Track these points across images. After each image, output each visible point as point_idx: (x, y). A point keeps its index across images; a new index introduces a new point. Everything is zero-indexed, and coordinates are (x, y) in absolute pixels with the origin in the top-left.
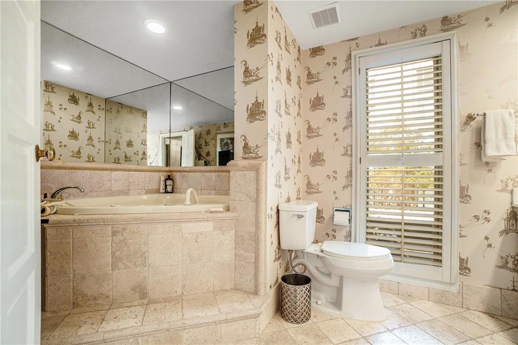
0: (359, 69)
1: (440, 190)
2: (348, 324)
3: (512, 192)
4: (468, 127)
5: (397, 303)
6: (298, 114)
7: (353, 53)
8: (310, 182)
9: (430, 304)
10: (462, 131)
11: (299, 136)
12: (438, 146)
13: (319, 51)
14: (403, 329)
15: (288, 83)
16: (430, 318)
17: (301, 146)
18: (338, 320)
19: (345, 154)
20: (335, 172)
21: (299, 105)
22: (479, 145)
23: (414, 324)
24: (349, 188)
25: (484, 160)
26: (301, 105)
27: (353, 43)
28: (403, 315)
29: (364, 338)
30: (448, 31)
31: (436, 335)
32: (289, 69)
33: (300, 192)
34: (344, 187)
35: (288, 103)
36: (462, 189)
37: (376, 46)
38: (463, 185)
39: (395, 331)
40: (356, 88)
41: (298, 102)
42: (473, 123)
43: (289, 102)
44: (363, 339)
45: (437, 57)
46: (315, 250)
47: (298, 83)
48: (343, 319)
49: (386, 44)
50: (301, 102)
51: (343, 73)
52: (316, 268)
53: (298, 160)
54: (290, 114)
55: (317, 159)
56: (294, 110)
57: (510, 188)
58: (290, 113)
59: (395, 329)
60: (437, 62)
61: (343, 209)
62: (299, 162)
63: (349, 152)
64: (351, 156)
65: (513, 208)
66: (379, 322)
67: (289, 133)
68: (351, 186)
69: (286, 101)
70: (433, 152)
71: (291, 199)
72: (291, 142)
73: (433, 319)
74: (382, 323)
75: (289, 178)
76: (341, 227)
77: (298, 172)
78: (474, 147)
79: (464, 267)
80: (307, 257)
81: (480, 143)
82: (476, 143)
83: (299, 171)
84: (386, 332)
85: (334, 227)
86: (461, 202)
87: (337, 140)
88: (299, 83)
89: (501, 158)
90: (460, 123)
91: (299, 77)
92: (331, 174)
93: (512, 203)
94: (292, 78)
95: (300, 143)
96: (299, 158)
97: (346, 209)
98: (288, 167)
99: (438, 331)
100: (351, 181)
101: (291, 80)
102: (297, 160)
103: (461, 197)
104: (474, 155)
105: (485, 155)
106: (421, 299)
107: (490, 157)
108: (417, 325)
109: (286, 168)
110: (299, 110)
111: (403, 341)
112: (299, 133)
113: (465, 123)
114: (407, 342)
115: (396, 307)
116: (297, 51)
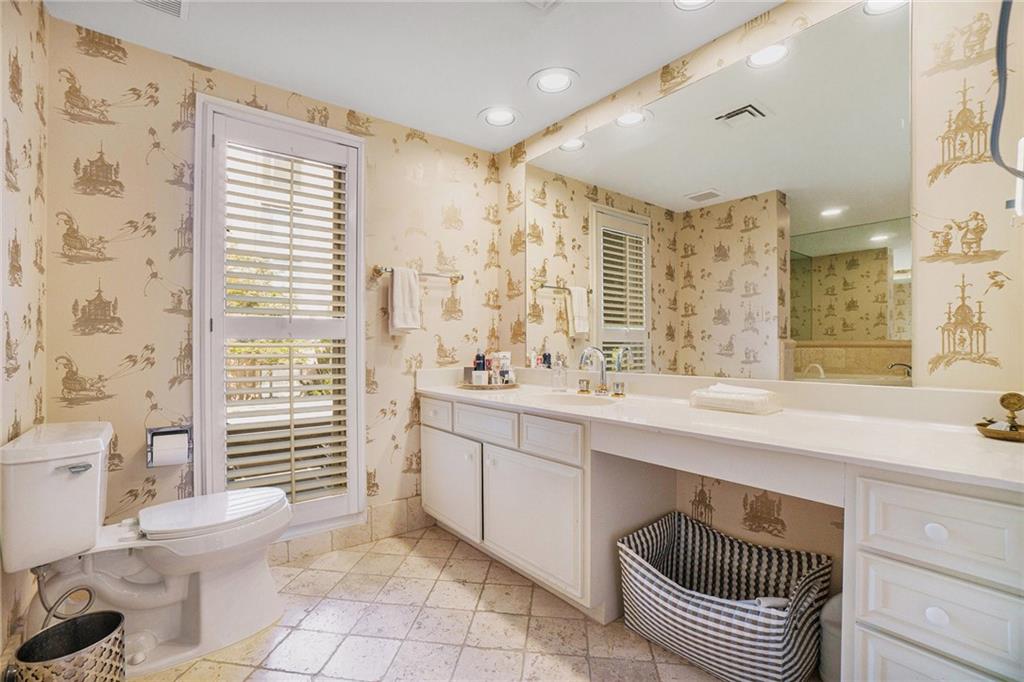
0: (213, 136)
1: (340, 377)
2: (219, 662)
3: (415, 375)
4: (375, 284)
5: (292, 578)
6: (38, 191)
7: (200, 98)
8: (76, 373)
9: (335, 554)
10: (368, 289)
11: (39, 252)
12: (339, 308)
13: (110, 49)
14: (313, 614)
15: (14, 99)
16: (341, 577)
17: (43, 278)
18: (196, 669)
19: (175, 310)
20: (149, 348)
21: (39, 166)
22: (386, 312)
23: (325, 597)
24: (186, 383)
25: (391, 334)
26: (45, 166)
27: (202, 75)
28: (306, 592)
29: (259, 667)
30: (355, 134)
31: (356, 596)
32: (16, 58)
33: (41, 402)
34: (173, 382)
35: (14, 157)
36: (369, 373)
37: (248, 104)
38: (369, 368)
39: (304, 623)
40: (203, 172)
41: (37, 158)
42: (379, 280)
43: (17, 153)
44: (258, 671)
45: (340, 167)
46: (120, 540)
47: (37, 104)
48: (204, 660)
49: (266, 110)
50: (44, 159)
51: (174, 131)
52: (123, 580)
53: (36, 317)
54: (17, 190)
55: (97, 316)
56: (26, 176)
57: (413, 370)
58: (19, 185)
59: (301, 621)
60: (339, 175)
61: (173, 429)
62: (39, 320)
63: (184, 306)
64: (190, 313)
65: (416, 394)
66: (274, 625)
67: (15, 241)
68: (191, 377)
69: (8, 149)
70: (331, 318)
71: (23, 427)
72: (19, 269)
73: (345, 576)
74: (279, 624)
75: (16, 369)
76: (169, 469)
77: (36, 350)
78: (381, 313)
79: (372, 486)
80: (94, 565)
81: (387, 309)
82: (382, 309)
83: (38, 346)
84: (290, 633)
85: (149, 474)
86: (368, 392)
87: (154, 275)
88: (39, 104)
89: (406, 331)
90: (367, 277)
91: (40, 89)
92: (138, 352)
93: (415, 388)
94: (24, 84)
95: (41, 270)
96: (39, 312)
97: (178, 429)
98: (13, 339)
99: (356, 589)
100: (188, 367)
101: (20, 92)
102: (33, 317)
103: (367, 385)
104: (380, 325)
105: (393, 326)
106: (321, 554)
107: (398, 330)
108: (329, 595)
109: (8, 343)
110: (40, 180)
111: (318, 631)
112: (39, 242)
113: (371, 279)
114: (324, 629)
115: (292, 585)
116: (37, 12)
